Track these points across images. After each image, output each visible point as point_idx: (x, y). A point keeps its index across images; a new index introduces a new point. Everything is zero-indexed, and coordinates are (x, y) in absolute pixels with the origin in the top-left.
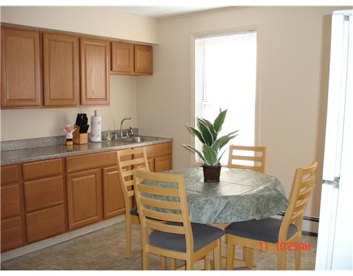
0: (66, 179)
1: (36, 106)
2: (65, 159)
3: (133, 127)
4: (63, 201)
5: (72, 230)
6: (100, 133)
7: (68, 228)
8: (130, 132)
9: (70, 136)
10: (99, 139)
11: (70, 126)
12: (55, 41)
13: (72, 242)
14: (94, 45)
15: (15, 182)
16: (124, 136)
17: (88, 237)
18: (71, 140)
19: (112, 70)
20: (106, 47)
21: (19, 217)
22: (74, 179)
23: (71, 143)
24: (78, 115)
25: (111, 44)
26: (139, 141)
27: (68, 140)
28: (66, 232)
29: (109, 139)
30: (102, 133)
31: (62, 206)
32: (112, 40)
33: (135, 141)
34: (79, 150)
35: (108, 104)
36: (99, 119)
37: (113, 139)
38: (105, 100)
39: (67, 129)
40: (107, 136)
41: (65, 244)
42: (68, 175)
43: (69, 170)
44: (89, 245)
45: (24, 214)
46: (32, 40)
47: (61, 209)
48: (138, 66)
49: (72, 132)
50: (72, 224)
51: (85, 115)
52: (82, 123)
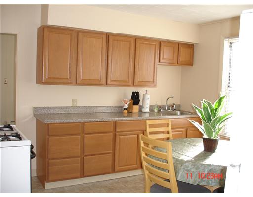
0: (115, 136)
1: (100, 85)
2: (115, 122)
3: (176, 104)
4: (111, 151)
5: (117, 172)
6: (148, 106)
7: (114, 170)
8: (173, 107)
9: (126, 106)
10: (147, 110)
11: (126, 99)
12: (117, 40)
13: (116, 181)
14: (146, 44)
15: (78, 134)
16: (168, 109)
17: (128, 179)
18: (126, 109)
19: (159, 61)
20: (155, 45)
21: (79, 158)
22: (121, 137)
23: (126, 111)
24: (133, 92)
25: (160, 43)
26: (179, 114)
27: (125, 109)
28: (112, 173)
29: (156, 111)
30: (151, 106)
31: (111, 154)
32: (160, 40)
33: (176, 114)
34: (132, 117)
35: (155, 86)
36: (148, 96)
37: (159, 111)
38: (152, 83)
39: (124, 101)
40: (154, 108)
41: (111, 181)
42: (117, 134)
43: (118, 130)
44: (126, 185)
45: (82, 157)
46: (101, 40)
47: (110, 156)
48: (181, 59)
49: (128, 104)
50: (117, 168)
51: (138, 93)
52: (135, 98)
